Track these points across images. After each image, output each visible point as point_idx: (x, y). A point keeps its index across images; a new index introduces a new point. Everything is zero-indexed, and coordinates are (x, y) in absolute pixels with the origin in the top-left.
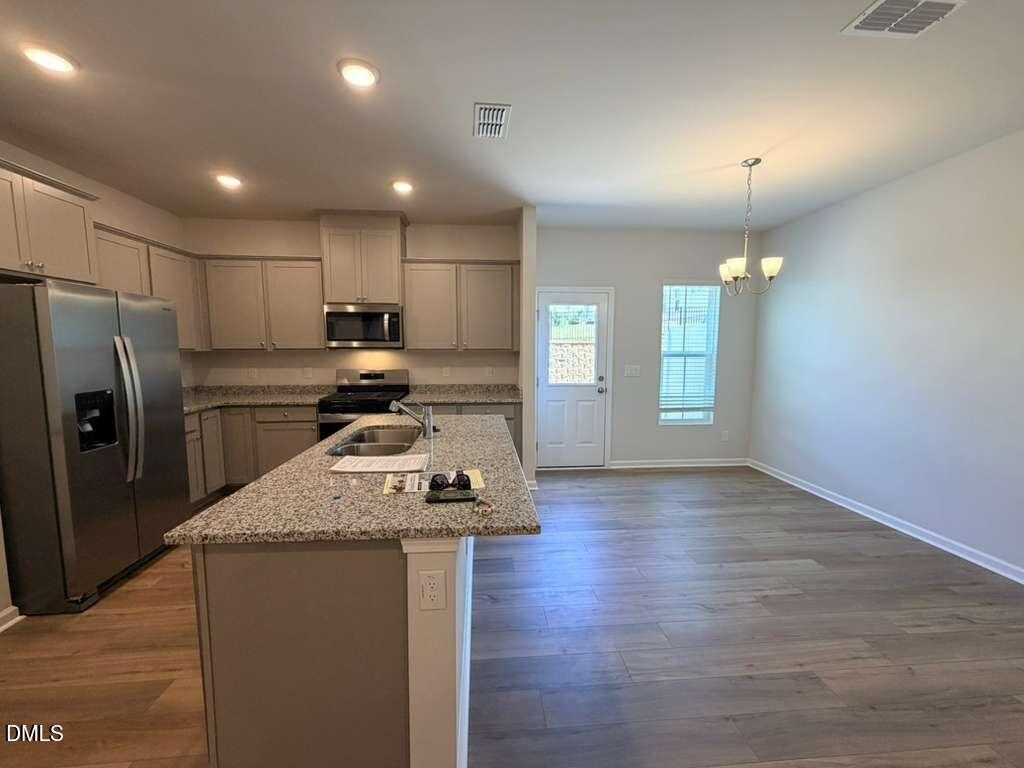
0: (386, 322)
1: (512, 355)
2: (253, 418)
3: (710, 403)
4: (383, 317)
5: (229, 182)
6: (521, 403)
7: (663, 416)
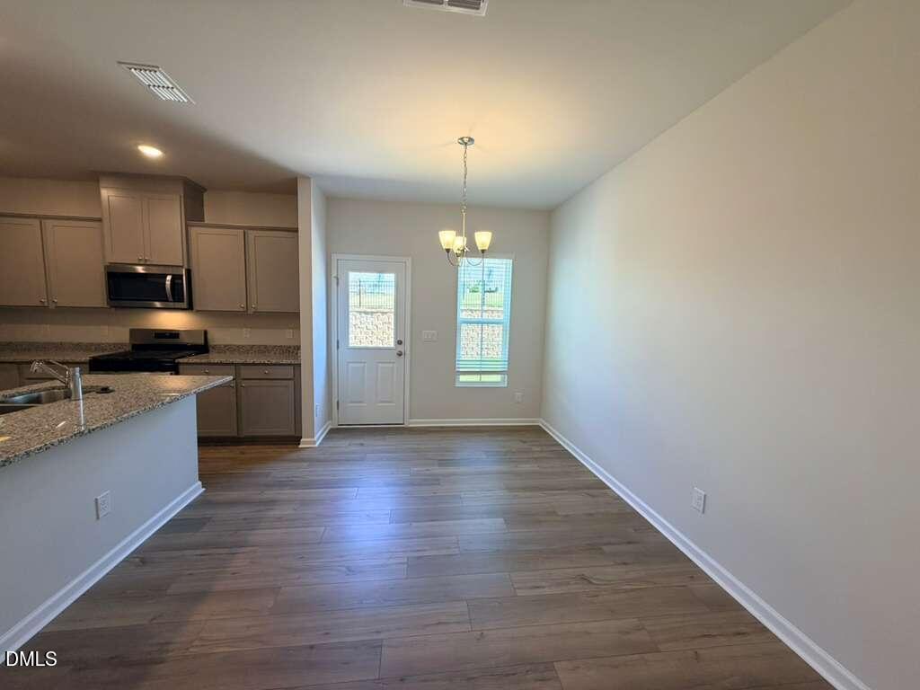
0: (168, 283)
3: (505, 367)
4: (166, 277)
6: (299, 364)
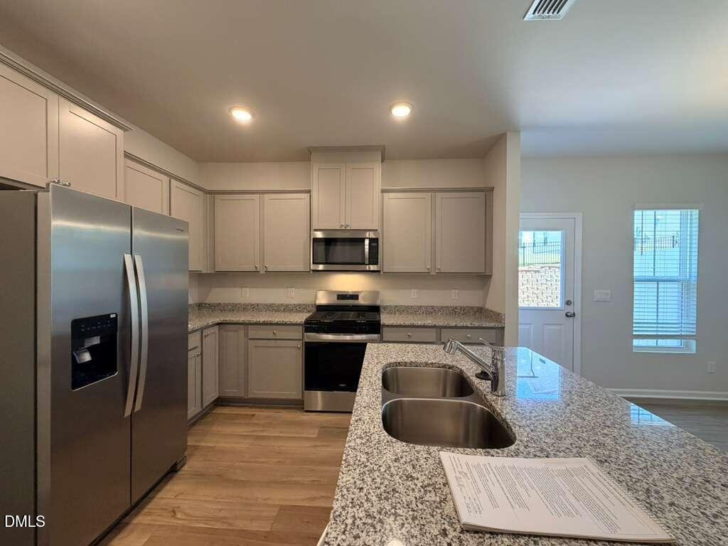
0: (367, 247)
1: (483, 278)
2: (246, 335)
3: (692, 330)
4: (364, 242)
5: (242, 116)
6: (503, 328)
7: (636, 342)
